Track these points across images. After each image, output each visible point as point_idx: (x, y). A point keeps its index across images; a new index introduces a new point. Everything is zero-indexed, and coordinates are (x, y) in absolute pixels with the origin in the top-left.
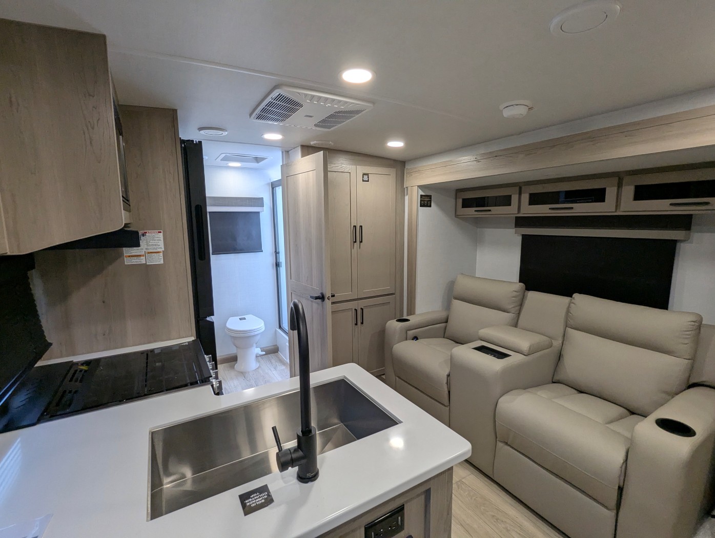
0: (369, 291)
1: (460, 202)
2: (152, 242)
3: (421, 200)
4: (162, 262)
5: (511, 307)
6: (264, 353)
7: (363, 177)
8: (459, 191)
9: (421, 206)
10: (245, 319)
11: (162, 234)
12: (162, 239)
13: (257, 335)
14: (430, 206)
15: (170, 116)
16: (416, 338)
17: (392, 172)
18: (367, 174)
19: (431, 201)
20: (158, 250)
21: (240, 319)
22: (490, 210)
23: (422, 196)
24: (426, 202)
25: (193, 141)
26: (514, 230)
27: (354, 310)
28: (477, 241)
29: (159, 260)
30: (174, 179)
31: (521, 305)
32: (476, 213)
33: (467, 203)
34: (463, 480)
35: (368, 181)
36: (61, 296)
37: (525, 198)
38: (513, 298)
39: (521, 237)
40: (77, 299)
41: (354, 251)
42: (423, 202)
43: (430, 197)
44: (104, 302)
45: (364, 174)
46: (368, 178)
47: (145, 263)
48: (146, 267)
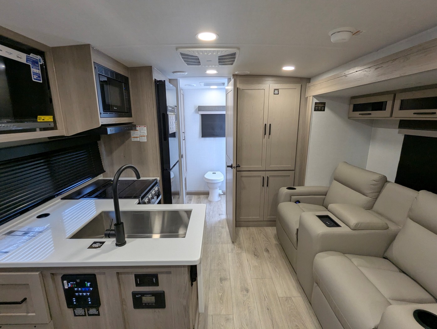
0: (273, 166)
1: (352, 106)
2: (142, 131)
3: (315, 106)
4: (146, 141)
5: (369, 192)
6: (222, 193)
7: (274, 92)
8: (353, 98)
9: (315, 110)
10: (215, 173)
11: (146, 128)
12: (146, 130)
13: (219, 182)
14: (324, 110)
15: (149, 69)
16: (298, 202)
17: (298, 86)
18: (278, 90)
19: (325, 106)
20: (145, 135)
21: (213, 173)
22: (370, 114)
23: (316, 103)
24: (320, 107)
25: (161, 81)
26: (397, 130)
27: (262, 177)
28: (370, 138)
29: (144, 140)
30: (151, 101)
31: (380, 192)
32: (361, 116)
33: (357, 108)
34: (292, 298)
35: (278, 94)
36: (110, 152)
37: (398, 103)
38: (373, 186)
39: (403, 137)
40: (116, 154)
41: (265, 140)
42: (317, 108)
43: (324, 104)
44: (124, 157)
45: (275, 90)
46: (278, 92)
47: (139, 140)
48: (139, 143)
